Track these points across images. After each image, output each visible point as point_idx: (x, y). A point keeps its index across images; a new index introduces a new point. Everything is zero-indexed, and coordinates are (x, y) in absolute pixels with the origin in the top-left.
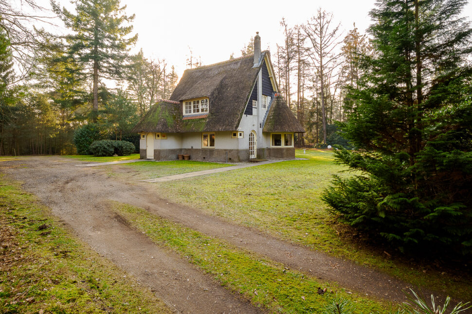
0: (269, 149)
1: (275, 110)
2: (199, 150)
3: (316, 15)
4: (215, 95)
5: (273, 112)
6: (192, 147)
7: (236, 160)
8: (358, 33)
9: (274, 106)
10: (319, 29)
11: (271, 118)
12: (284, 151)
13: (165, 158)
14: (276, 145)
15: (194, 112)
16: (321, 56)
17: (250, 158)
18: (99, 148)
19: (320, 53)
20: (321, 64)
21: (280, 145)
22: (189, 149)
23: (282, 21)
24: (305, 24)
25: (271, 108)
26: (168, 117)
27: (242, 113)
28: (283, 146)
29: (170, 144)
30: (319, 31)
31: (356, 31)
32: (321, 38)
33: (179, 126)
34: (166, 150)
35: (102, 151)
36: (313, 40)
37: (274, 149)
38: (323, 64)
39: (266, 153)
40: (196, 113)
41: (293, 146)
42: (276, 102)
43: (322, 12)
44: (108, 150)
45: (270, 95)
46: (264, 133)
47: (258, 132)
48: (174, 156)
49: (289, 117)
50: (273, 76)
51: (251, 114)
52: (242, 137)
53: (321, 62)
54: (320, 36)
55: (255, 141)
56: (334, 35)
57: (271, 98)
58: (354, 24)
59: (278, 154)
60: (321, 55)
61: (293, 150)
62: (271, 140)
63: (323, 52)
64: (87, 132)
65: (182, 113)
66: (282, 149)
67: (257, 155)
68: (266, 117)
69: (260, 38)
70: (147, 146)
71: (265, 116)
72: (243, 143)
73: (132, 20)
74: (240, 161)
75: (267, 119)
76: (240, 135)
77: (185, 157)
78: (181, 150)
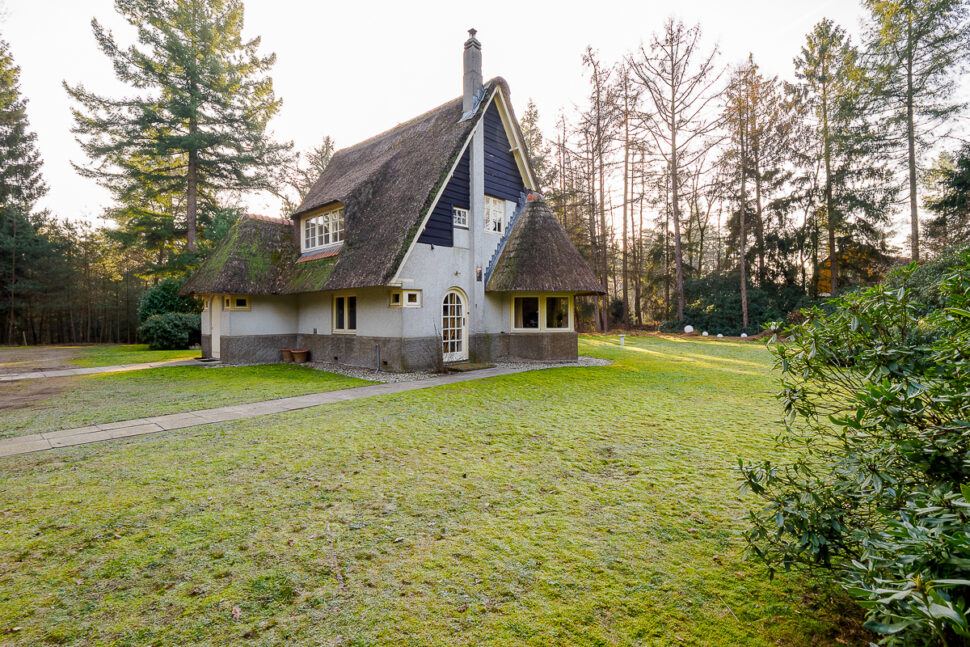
0: (504, 336)
1: (523, 236)
2: (327, 337)
3: (662, 36)
4: (362, 198)
5: (518, 242)
6: (315, 331)
7: (397, 366)
8: (760, 77)
9: (522, 225)
10: (669, 70)
11: (512, 255)
12: (546, 342)
13: (243, 356)
14: (525, 326)
15: (321, 243)
16: (674, 128)
17: (445, 360)
18: (152, 331)
19: (670, 121)
20: (673, 145)
21: (536, 326)
22: (309, 336)
23: (587, 54)
24: (638, 58)
25: (514, 231)
26: (254, 255)
27: (410, 238)
28: (542, 328)
29: (260, 322)
30: (670, 72)
31: (754, 72)
32: (673, 86)
33: (284, 277)
34: (249, 337)
35: (159, 337)
36: (657, 95)
37: (518, 336)
38: (678, 145)
39: (498, 347)
40: (324, 246)
41: (570, 328)
42: (528, 214)
43: (675, 29)
44: (175, 336)
45: (515, 198)
46: (488, 293)
47: (472, 290)
48: (272, 353)
49: (557, 253)
50: (519, 147)
51: (448, 242)
52: (417, 304)
53: (673, 140)
54: (670, 82)
55: (464, 315)
56: (703, 78)
57: (518, 206)
58: (751, 57)
59: (529, 349)
60: (673, 125)
61: (572, 339)
62: (511, 313)
63: (677, 118)
64: (163, 297)
65: (299, 247)
66: (539, 337)
67: (470, 353)
68: (500, 254)
69: (477, 45)
70: (211, 328)
71: (497, 252)
72: (420, 321)
73: (270, 66)
74: (407, 369)
75: (503, 257)
76: (412, 298)
77: (296, 356)
78: (294, 337)
